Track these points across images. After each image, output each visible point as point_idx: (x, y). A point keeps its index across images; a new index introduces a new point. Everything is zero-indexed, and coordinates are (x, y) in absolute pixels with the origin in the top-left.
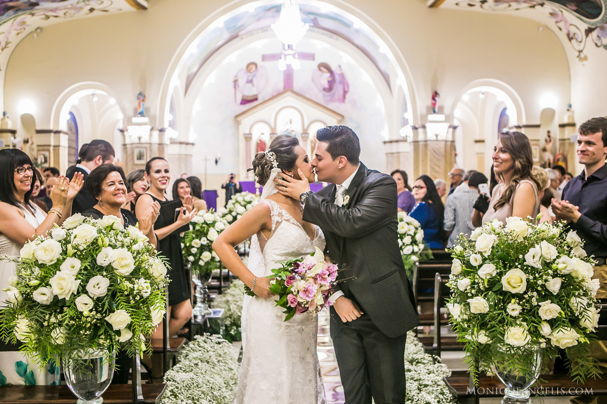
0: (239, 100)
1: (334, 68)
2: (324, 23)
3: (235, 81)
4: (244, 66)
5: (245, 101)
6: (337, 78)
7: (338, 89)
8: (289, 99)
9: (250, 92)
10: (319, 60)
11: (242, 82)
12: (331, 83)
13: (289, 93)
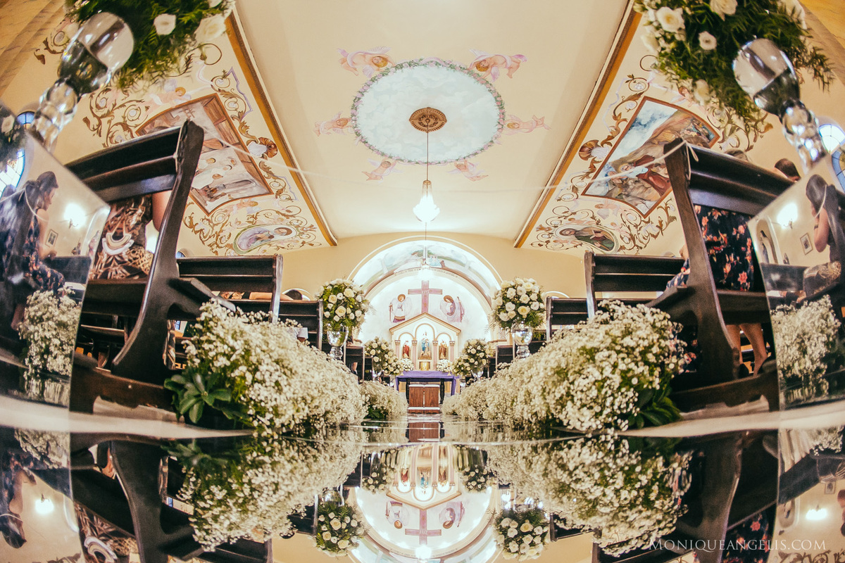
0: (393, 319)
1: (454, 299)
2: (448, 264)
3: (391, 306)
4: (397, 297)
5: (397, 320)
6: (457, 306)
7: (457, 312)
8: (425, 320)
9: (400, 314)
10: (445, 294)
11: (395, 307)
12: (453, 309)
13: (425, 315)
